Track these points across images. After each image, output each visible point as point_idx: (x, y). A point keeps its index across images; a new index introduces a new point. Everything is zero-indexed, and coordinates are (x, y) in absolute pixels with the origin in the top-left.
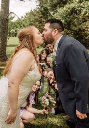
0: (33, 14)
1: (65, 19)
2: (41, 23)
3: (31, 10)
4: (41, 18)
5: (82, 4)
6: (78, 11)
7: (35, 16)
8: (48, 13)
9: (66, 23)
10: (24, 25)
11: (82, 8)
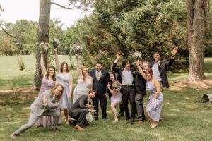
0: (88, 23)
1: (134, 28)
2: (99, 35)
3: (86, 17)
4: (99, 27)
5: (158, 6)
6: (152, 17)
7: (90, 25)
8: (109, 20)
9: (135, 35)
10: (75, 38)
11: (158, 12)
